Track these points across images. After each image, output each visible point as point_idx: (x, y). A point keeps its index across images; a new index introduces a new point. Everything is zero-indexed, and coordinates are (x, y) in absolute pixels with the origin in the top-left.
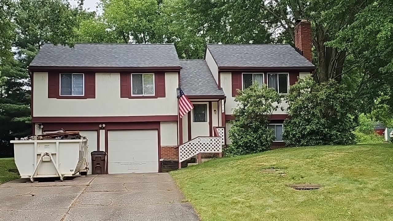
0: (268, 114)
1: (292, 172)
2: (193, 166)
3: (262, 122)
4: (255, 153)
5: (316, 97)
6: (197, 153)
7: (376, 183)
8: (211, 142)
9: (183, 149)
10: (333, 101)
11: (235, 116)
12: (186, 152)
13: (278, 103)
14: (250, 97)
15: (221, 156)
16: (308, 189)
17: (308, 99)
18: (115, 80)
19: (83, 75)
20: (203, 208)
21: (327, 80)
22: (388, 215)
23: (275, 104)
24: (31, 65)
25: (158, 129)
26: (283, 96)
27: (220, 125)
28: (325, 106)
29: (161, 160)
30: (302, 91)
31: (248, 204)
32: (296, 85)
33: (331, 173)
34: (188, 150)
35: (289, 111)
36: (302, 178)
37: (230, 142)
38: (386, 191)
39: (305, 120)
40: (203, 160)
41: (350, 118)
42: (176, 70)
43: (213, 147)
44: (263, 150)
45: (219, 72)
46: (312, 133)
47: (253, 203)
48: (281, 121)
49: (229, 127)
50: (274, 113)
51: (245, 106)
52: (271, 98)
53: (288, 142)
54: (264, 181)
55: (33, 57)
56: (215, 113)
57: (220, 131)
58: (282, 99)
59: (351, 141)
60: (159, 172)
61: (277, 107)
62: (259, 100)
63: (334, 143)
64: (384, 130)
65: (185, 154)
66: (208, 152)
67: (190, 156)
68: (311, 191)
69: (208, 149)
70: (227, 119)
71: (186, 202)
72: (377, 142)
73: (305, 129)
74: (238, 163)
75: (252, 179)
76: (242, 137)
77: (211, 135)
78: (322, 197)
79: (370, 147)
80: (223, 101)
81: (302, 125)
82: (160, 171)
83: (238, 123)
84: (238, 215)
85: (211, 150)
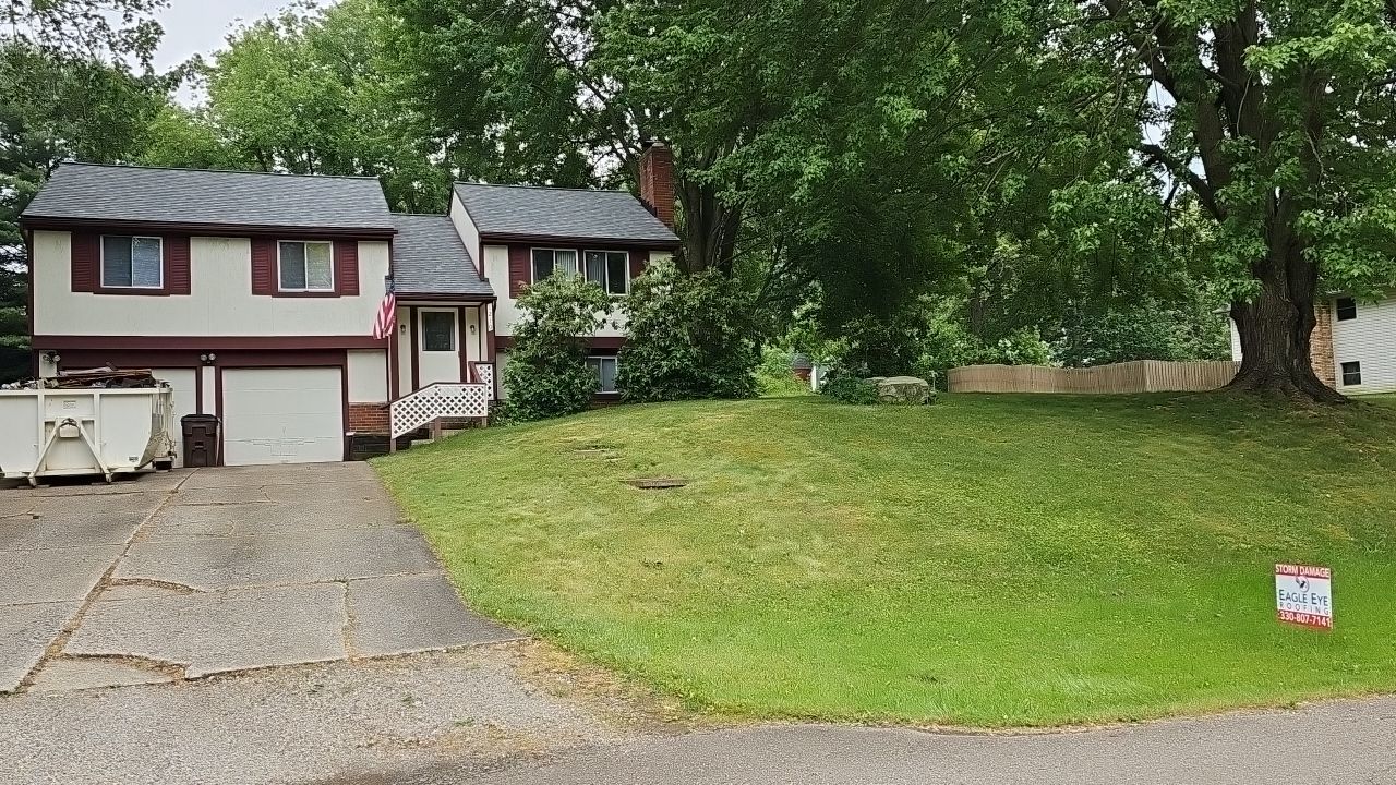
0: (586, 335)
1: (633, 454)
2: (421, 446)
3: (573, 353)
4: (559, 416)
5: (680, 302)
6: (433, 417)
7: (793, 472)
8: (464, 394)
9: (400, 409)
10: (713, 312)
11: (517, 338)
12: (408, 417)
13: (607, 314)
14: (547, 298)
15: (485, 423)
16: (664, 487)
17: (665, 307)
18: (240, 255)
19: (159, 240)
20: (445, 534)
21: (704, 269)
22: (813, 533)
23: (599, 315)
24: (26, 212)
25: (342, 366)
26: (615, 300)
27: (485, 358)
28: (698, 322)
29: (348, 434)
30: (654, 290)
31: (541, 522)
32: (642, 277)
33: (709, 455)
34: (412, 413)
35: (628, 329)
36: (653, 465)
37: (505, 394)
38: (811, 488)
39: (660, 348)
40: (446, 433)
41: (746, 346)
42: (384, 237)
43: (468, 405)
44: (575, 411)
45: (482, 245)
46: (674, 374)
47: (552, 520)
48: (613, 352)
49: (505, 361)
50: (599, 333)
51: (538, 317)
52: (592, 303)
53: (626, 393)
54: (578, 475)
55: (33, 195)
56: (473, 333)
57: (484, 372)
58: (615, 305)
59: (748, 390)
60: (344, 460)
61: (604, 321)
62: (567, 305)
63: (716, 395)
64: (810, 371)
65: (404, 420)
66: (457, 415)
67: (417, 425)
68: (669, 491)
69: (456, 409)
70: (498, 345)
71: (406, 522)
72: (797, 394)
73: (660, 366)
74: (523, 438)
75: (552, 470)
76: (531, 384)
77: (463, 380)
78: (691, 502)
79: (784, 403)
80: (490, 306)
81: (654, 359)
82: (348, 457)
83: (523, 354)
84: (520, 545)
85: (464, 412)
